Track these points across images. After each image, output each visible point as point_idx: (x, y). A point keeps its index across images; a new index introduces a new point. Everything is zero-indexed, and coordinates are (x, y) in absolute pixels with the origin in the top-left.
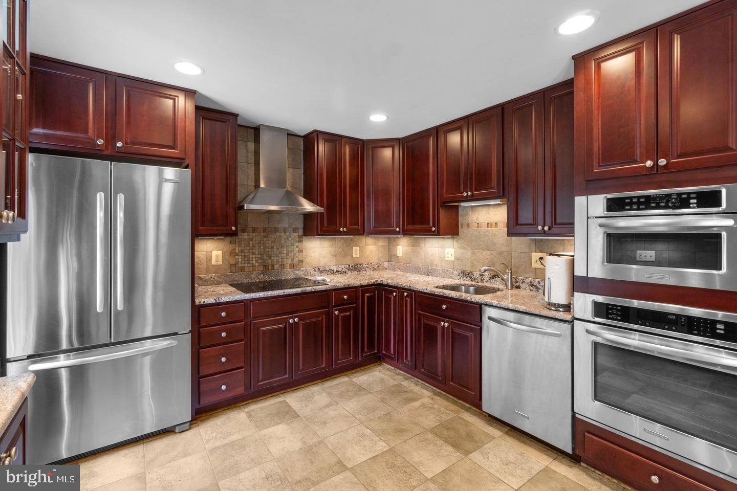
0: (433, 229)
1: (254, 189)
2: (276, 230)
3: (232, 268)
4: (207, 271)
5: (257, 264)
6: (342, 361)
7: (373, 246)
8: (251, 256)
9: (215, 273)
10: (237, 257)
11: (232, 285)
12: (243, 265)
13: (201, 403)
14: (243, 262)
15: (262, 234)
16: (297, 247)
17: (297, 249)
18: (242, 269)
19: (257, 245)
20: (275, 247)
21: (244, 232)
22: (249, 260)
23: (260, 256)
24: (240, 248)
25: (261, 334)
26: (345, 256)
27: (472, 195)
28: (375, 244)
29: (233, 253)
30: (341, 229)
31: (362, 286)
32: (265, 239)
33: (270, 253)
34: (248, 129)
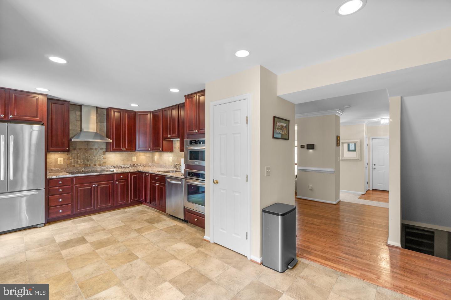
0: (160, 149)
1: (80, 131)
2: (91, 149)
3: (68, 166)
4: (55, 166)
5: (81, 164)
6: (120, 202)
7: (144, 157)
8: (78, 160)
9: (60, 167)
10: (71, 161)
11: (68, 173)
12: (74, 164)
13: (50, 217)
14: (74, 163)
15: (84, 151)
16: (103, 156)
17: (103, 157)
18: (74, 166)
19: (81, 156)
20: (91, 156)
21: (74, 150)
22: (77, 162)
23: (83, 160)
24: (72, 157)
25: (79, 191)
26: (128, 160)
27: (171, 137)
28: (145, 155)
29: (69, 159)
30: (123, 149)
31: (130, 172)
32: (85, 153)
33: (88, 159)
34: (77, 106)
